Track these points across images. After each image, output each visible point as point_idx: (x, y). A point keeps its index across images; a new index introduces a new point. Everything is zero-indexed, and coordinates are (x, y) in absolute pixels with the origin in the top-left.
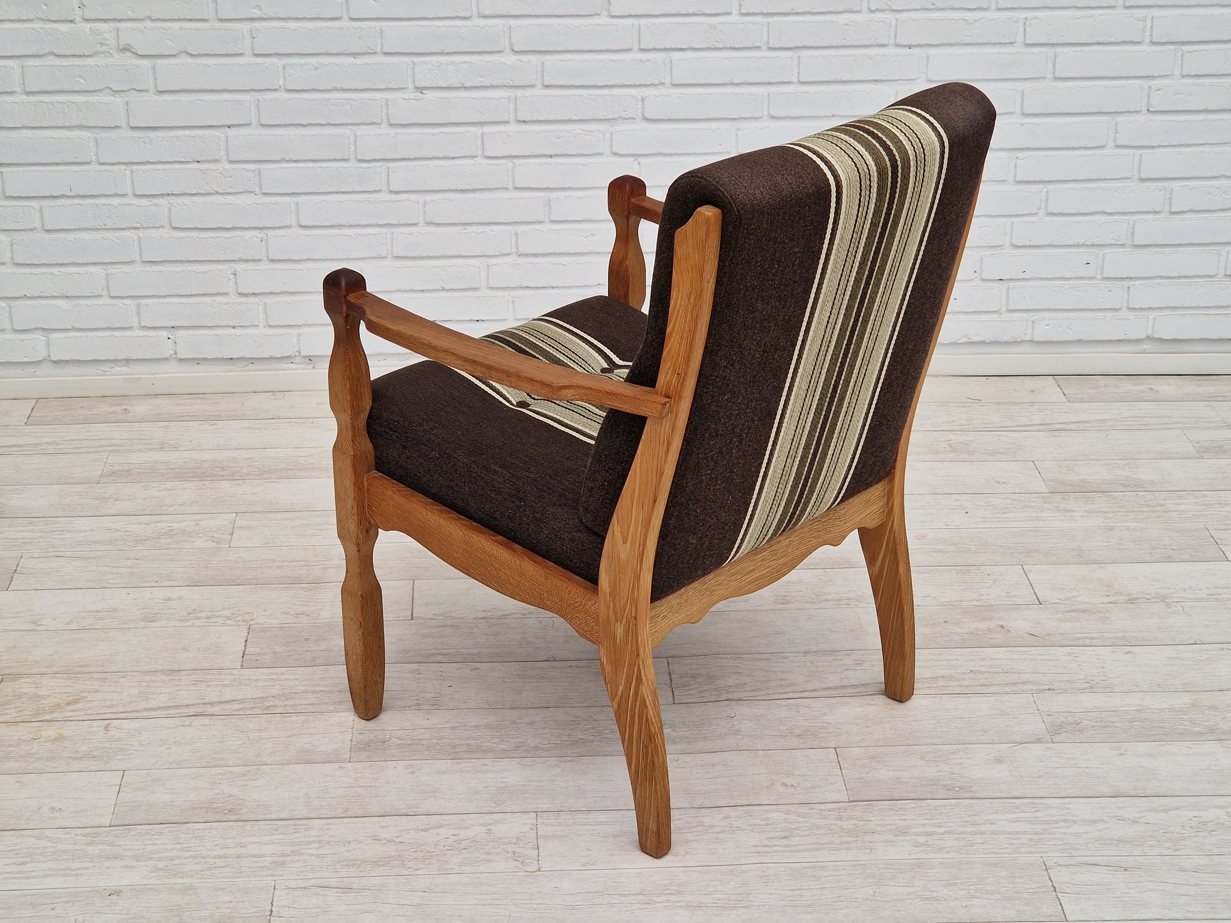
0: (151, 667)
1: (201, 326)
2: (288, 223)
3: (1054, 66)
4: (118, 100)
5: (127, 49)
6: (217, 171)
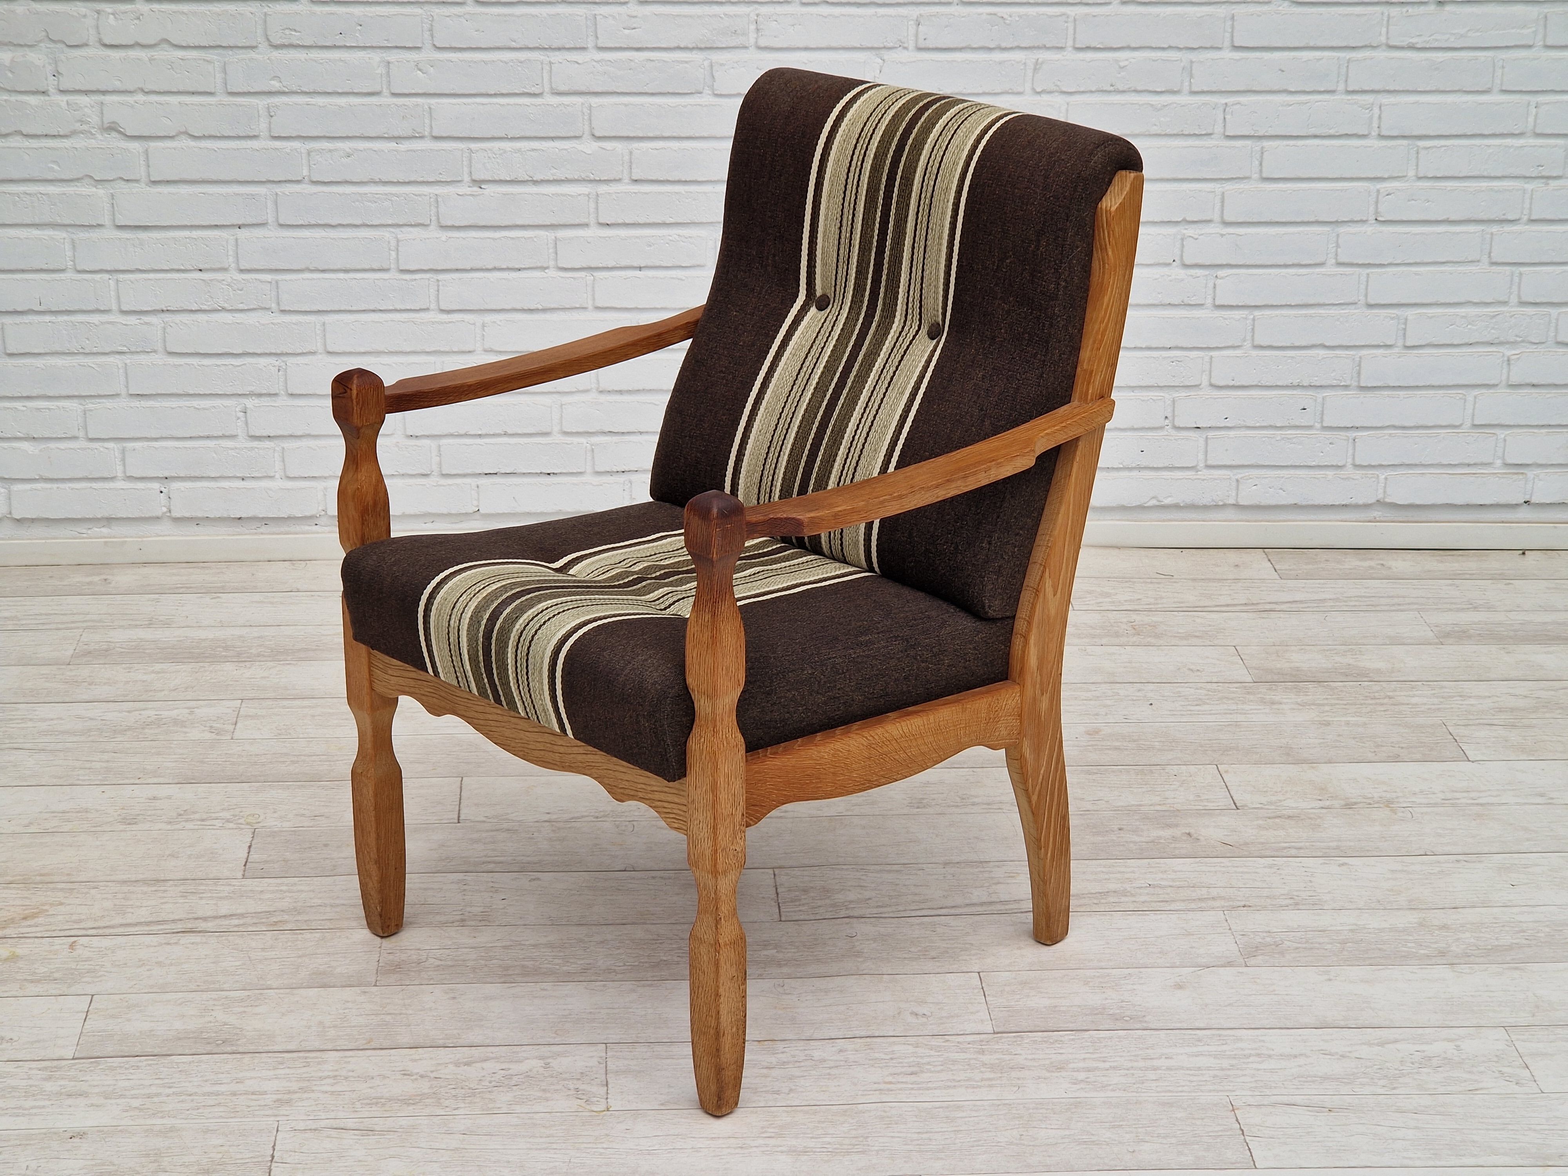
0: (129, 876)
1: (202, 477)
2: (311, 348)
3: (1261, 164)
4: (101, 192)
5: (112, 128)
6: (224, 282)
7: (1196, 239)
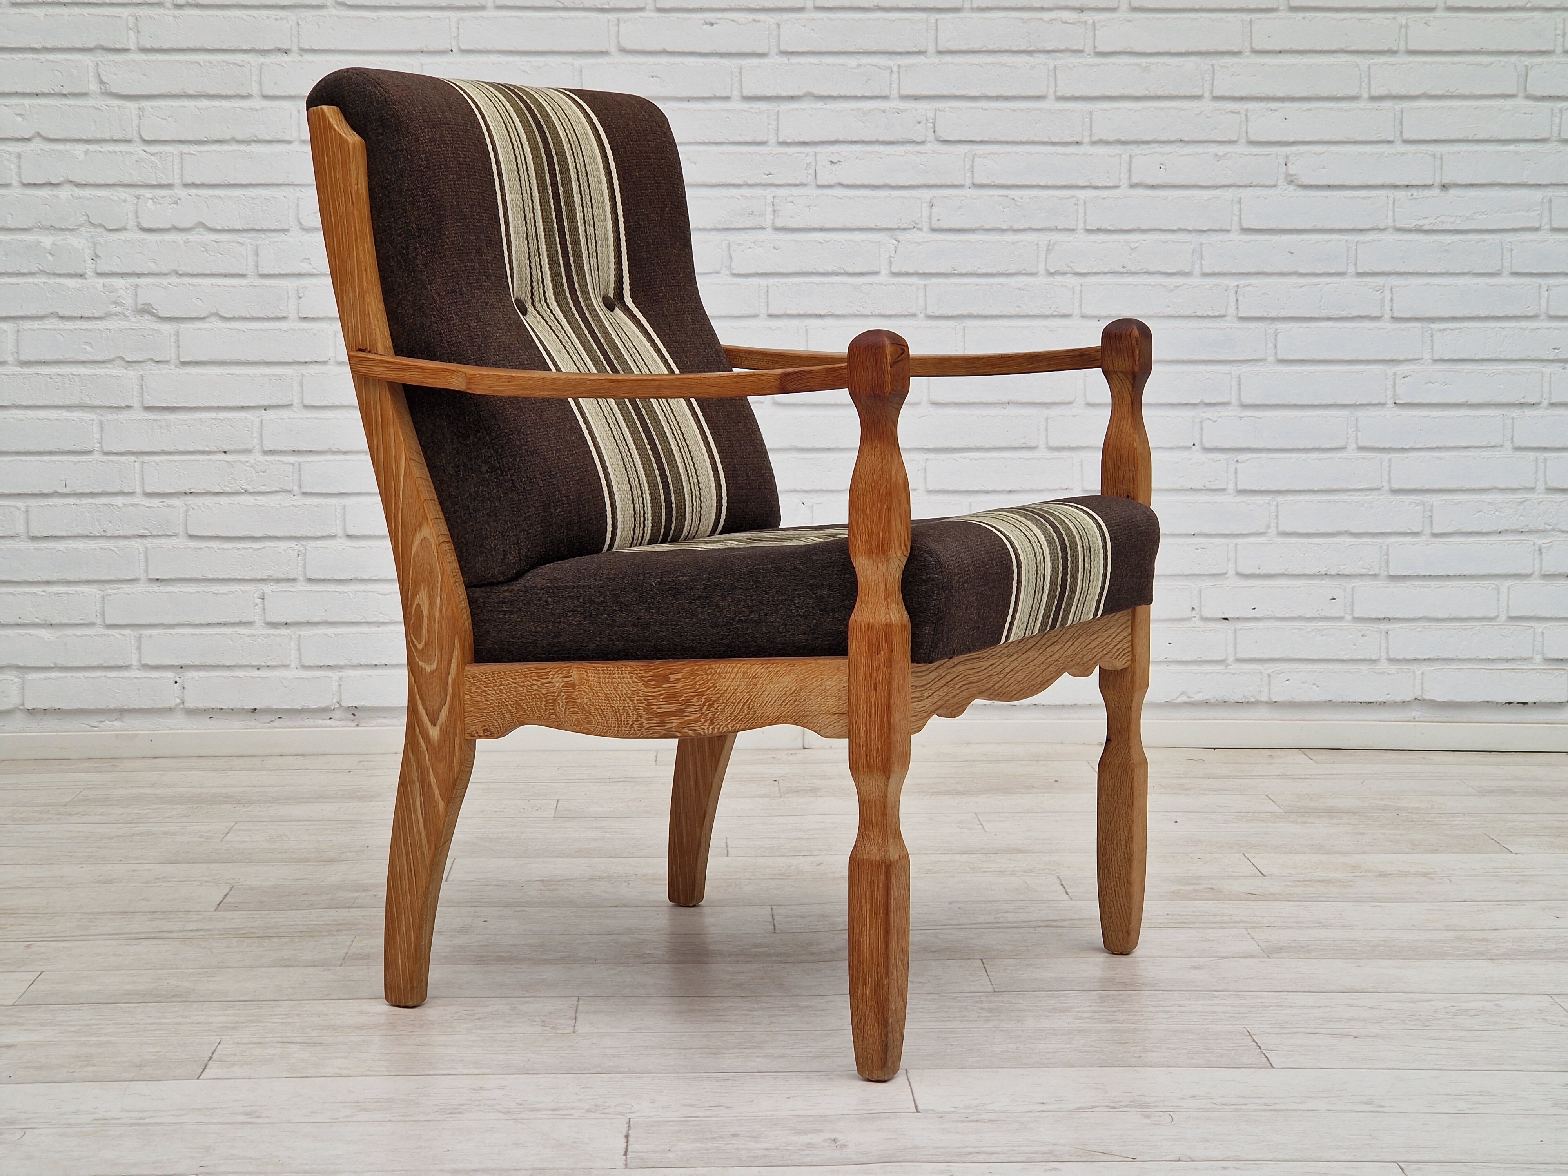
0: (98, 910)
1: (217, 666)
2: (332, 532)
4: (132, 374)
5: (146, 310)
6: (247, 464)
7: (1215, 421)
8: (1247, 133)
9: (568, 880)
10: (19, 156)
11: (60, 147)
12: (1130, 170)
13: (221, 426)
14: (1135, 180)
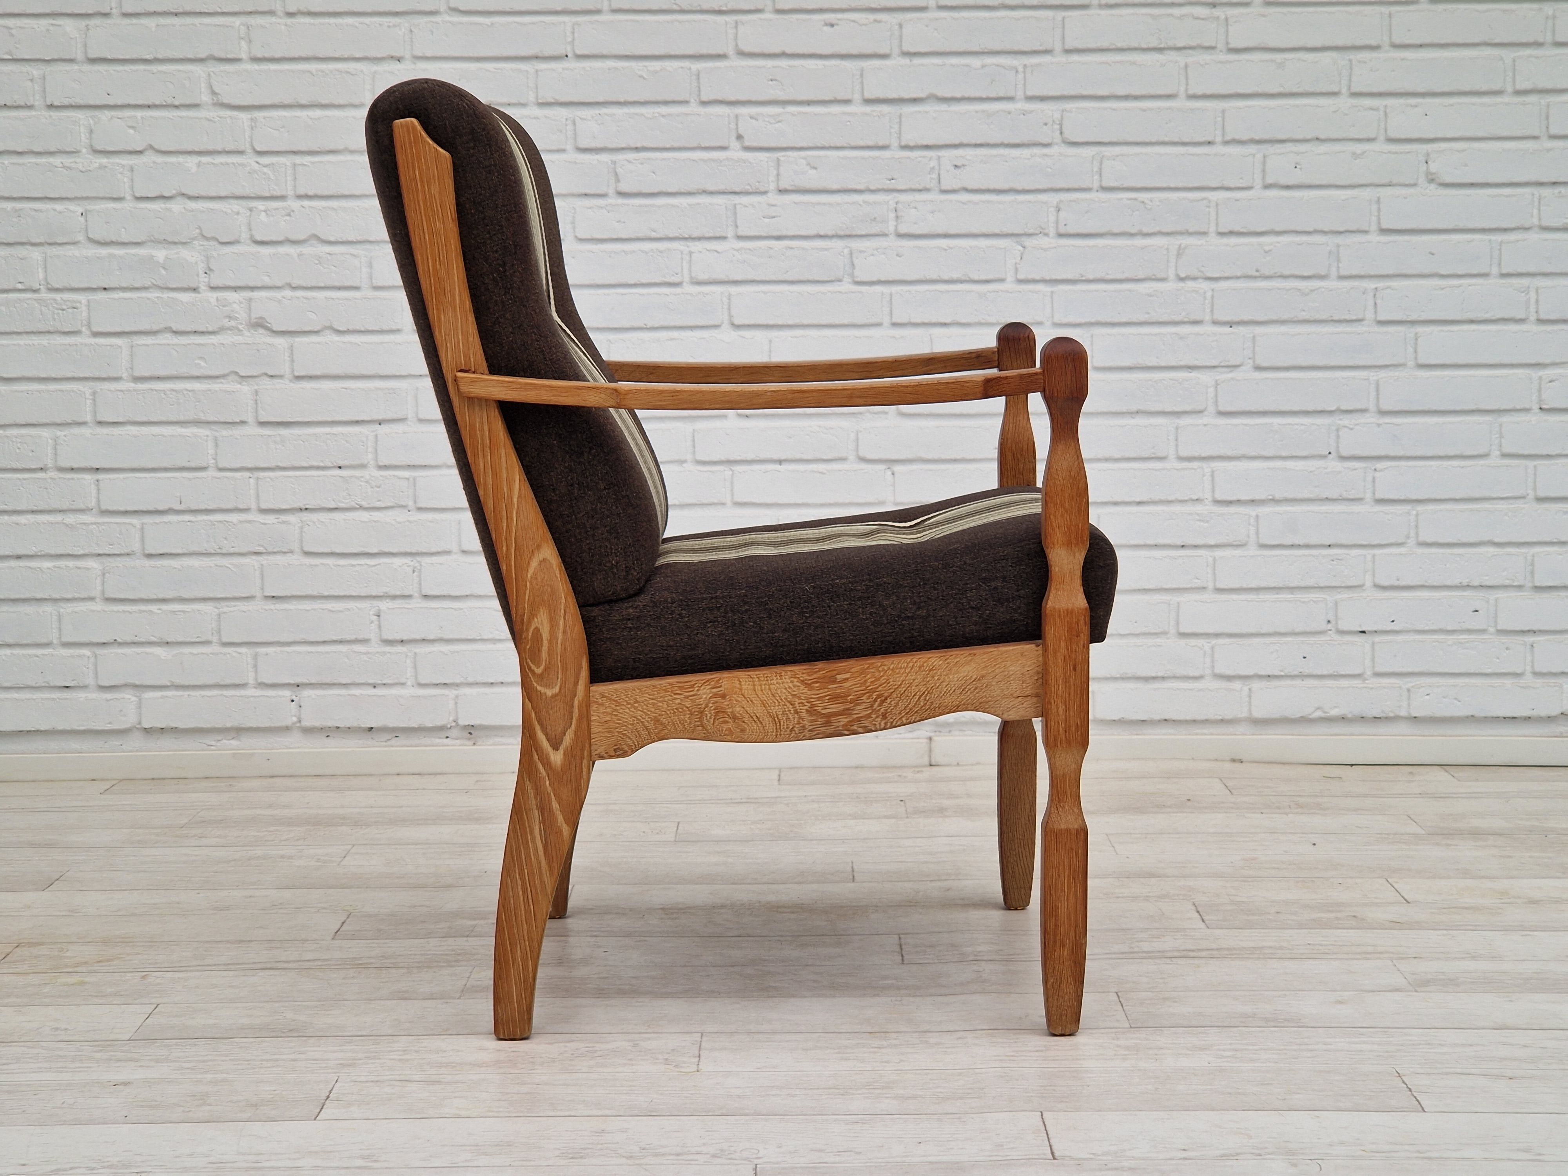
0: (214, 939)
1: (333, 684)
2: (447, 547)
3: (1416, 351)
4: (246, 389)
5: (259, 324)
6: (362, 479)
7: (1352, 429)
8: (1386, 131)
9: (689, 908)
10: (132, 169)
11: (172, 159)
12: (1264, 171)
13: (336, 440)
14: (1269, 180)
